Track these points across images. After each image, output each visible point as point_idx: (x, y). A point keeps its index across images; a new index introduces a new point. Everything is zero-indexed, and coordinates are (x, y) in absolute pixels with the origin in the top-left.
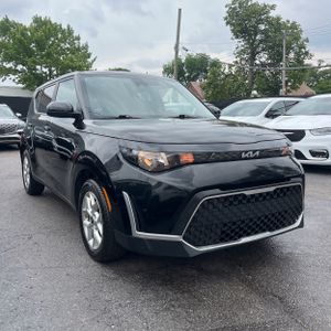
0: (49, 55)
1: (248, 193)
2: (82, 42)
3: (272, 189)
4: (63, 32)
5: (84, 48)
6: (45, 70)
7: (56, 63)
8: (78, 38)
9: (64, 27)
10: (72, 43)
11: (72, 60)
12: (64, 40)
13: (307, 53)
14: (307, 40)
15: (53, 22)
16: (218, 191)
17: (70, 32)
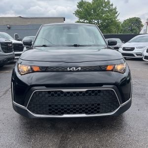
1: (65, 90)
2: (114, 7)
3: (84, 90)
4: (105, 3)
6: (96, 21)
10: (109, 8)
12: (105, 7)
16: (44, 87)
17: (109, 2)
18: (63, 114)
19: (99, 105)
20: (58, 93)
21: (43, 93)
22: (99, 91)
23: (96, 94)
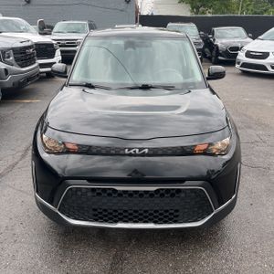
1: (120, 188)
3: (153, 188)
18: (116, 222)
19: (177, 211)
20: (108, 191)
21: (84, 191)
22: (179, 191)
23: (173, 195)
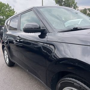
0: (2, 13)
2: (12, 8)
4: (6, 5)
5: (13, 10)
6: (2, 17)
7: (5, 15)
8: (11, 7)
9: (6, 4)
10: (9, 9)
11: (10, 14)
12: (6, 8)
13: (77, 7)
14: (77, 3)
15: (3, 3)
17: (8, 5)
